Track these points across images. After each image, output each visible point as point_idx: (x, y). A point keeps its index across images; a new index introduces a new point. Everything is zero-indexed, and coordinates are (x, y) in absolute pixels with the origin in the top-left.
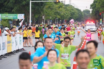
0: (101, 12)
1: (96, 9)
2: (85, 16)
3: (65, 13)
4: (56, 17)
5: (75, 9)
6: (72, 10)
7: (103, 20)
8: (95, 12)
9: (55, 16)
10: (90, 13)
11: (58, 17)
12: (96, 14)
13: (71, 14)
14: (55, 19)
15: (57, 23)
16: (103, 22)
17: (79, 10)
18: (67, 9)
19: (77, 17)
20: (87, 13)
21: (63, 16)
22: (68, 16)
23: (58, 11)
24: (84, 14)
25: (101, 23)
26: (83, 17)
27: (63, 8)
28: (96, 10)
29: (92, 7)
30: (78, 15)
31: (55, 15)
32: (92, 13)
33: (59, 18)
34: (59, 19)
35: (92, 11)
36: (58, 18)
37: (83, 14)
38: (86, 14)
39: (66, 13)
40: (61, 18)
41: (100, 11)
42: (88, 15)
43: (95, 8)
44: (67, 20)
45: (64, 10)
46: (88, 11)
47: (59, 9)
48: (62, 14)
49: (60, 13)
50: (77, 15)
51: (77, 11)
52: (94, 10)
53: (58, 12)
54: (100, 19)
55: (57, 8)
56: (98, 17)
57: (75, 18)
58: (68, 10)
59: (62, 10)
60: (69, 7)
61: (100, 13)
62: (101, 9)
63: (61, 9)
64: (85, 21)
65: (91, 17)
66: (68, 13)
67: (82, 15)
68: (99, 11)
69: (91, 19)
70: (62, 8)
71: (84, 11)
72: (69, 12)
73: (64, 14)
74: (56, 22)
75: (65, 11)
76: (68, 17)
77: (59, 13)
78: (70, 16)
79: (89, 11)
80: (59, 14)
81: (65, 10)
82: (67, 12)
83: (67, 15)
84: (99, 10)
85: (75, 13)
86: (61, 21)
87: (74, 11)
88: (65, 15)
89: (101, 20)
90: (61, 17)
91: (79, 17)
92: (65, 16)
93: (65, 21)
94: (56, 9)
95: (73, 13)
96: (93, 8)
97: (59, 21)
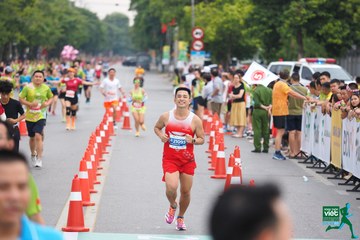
0: (166, 23)
1: (151, 10)
2: (111, 35)
3: (42, 24)
4: (12, 39)
5: (76, 12)
6: (69, 13)
7: (172, 51)
8: (146, 22)
9: (9, 33)
10: (127, 27)
11: (20, 37)
12: (148, 30)
13: (63, 27)
14: (7, 44)
15: (17, 57)
16: (172, 59)
17: (92, 16)
18: (49, 9)
19: (84, 37)
20: (120, 27)
21: (37, 33)
22: (52, 34)
23: (19, 16)
24: (109, 28)
25: (165, 61)
26: (103, 40)
27: (35, 9)
28: (149, 14)
29: (135, 5)
30: (86, 33)
31: (8, 29)
32: (136, 25)
33: (22, 42)
34: (22, 46)
35: (137, 19)
36: (18, 41)
37: (104, 28)
38: (115, 27)
39: (48, 25)
40: (28, 42)
41: (162, 20)
42: (121, 30)
43: (144, 8)
44: (50, 47)
45: (38, 14)
46: (120, 20)
47: (22, 10)
48: (33, 27)
49: (27, 24)
50: (83, 32)
51: (83, 19)
52: (144, 16)
53: (20, 19)
54: (164, 45)
55: (14, 5)
56: (155, 38)
57: (75, 43)
58: (53, 15)
59: (31, 15)
60: (57, 5)
61: (163, 27)
62: (166, 13)
63: (28, 9)
64: (111, 53)
65: (133, 39)
66: (54, 24)
67: (102, 33)
68: (158, 19)
69: (132, 46)
70: (32, 6)
71: (109, 19)
72: (56, 21)
73: (39, 26)
74: (11, 56)
75: (45, 16)
76: (53, 37)
77: (23, 23)
78: (58, 34)
79: (126, 19)
80: (21, 28)
81: (42, 13)
82: (49, 20)
83: (48, 30)
84: (161, 15)
85: (79, 26)
86: (27, 50)
87: (72, 19)
88: (43, 30)
89: (166, 49)
90: (29, 38)
91: (91, 40)
92: (43, 34)
93: (43, 53)
94: (11, 11)
95: (69, 23)
96: (138, 9)
97: (22, 52)
